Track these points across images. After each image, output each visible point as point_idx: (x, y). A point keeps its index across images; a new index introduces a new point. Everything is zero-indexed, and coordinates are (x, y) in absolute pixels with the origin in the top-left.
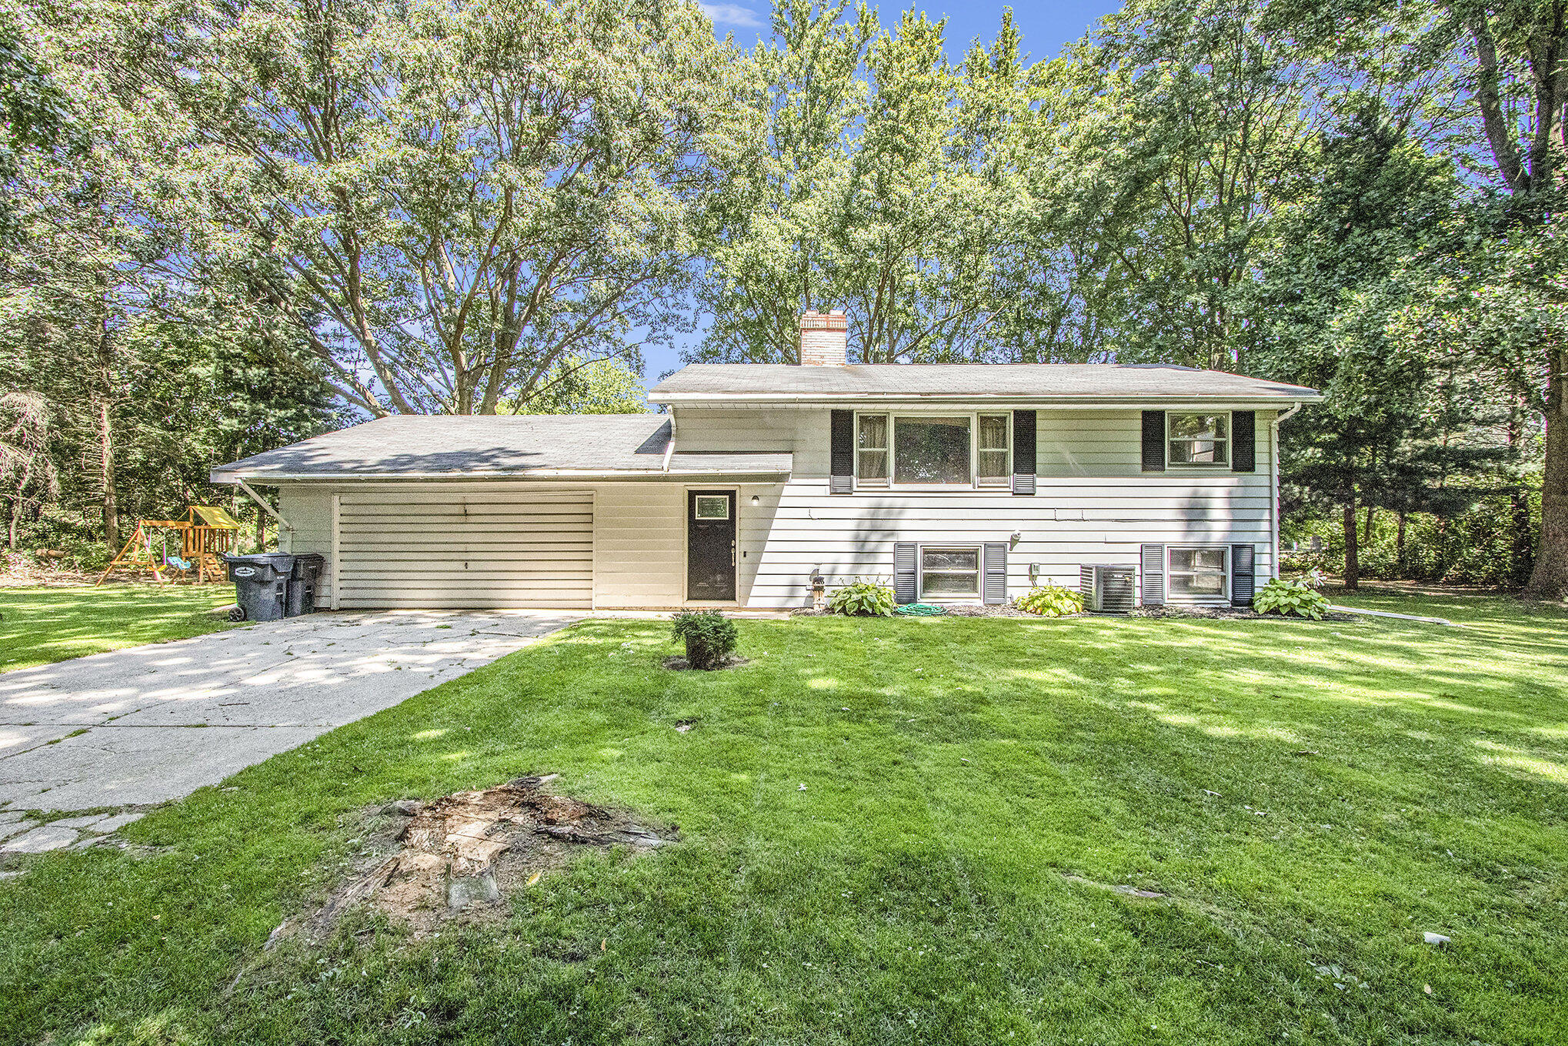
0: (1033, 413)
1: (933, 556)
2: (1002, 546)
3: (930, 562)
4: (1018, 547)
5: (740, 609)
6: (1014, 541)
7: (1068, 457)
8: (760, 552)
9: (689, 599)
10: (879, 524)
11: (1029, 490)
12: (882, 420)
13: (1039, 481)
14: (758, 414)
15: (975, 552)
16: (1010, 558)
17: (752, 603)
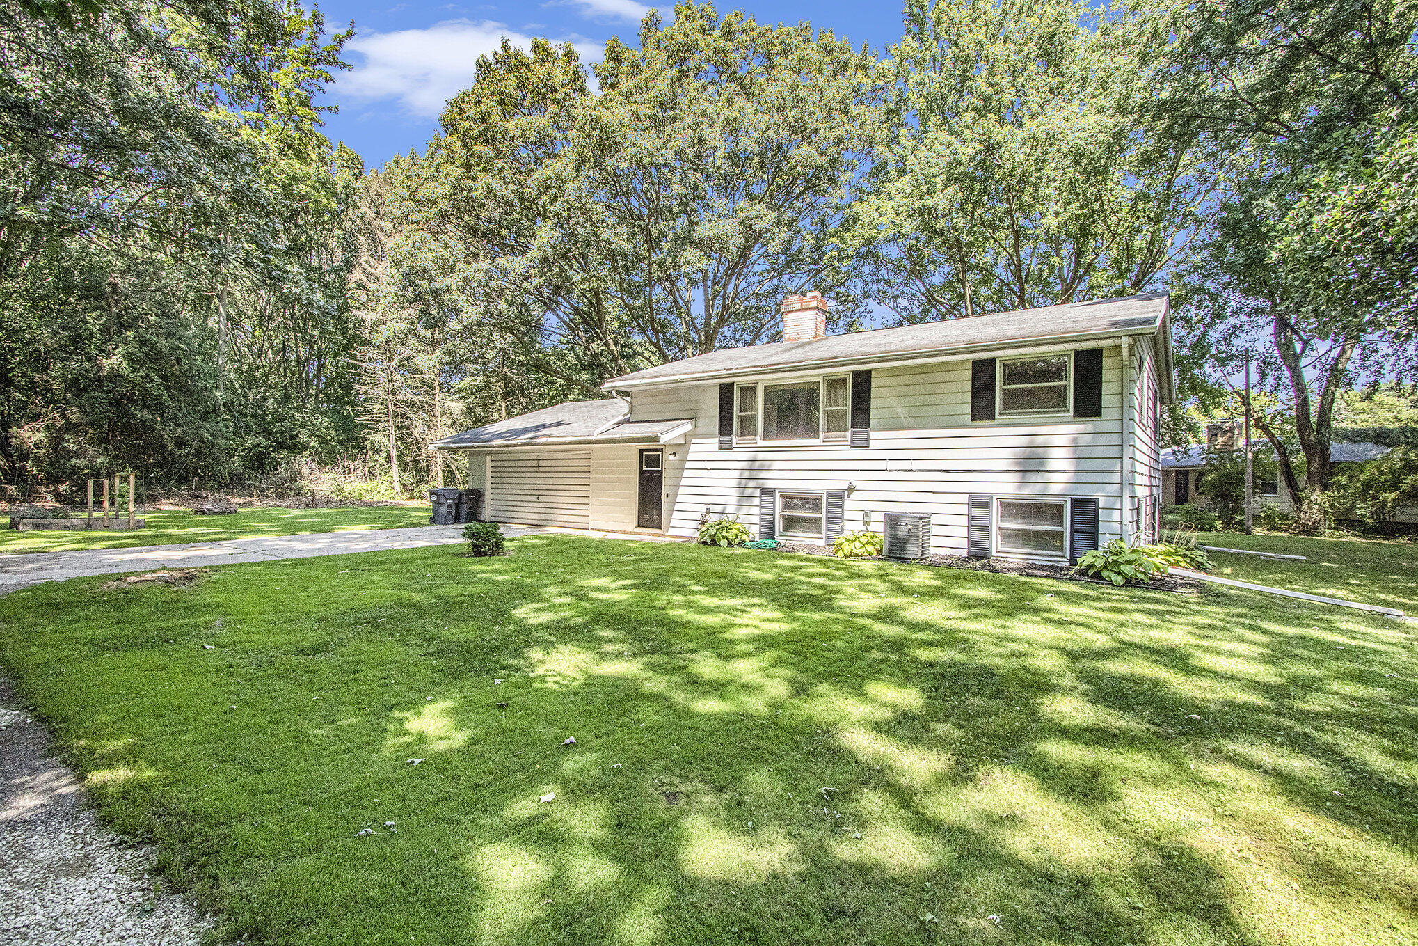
0: (869, 372)
1: (790, 501)
2: (841, 494)
3: (788, 505)
4: (854, 495)
5: (664, 536)
6: (851, 489)
7: (901, 411)
8: (676, 494)
9: (639, 526)
10: (754, 474)
11: (863, 443)
12: (753, 389)
13: (873, 435)
14: (676, 391)
15: (819, 499)
16: (847, 504)
17: (671, 532)
